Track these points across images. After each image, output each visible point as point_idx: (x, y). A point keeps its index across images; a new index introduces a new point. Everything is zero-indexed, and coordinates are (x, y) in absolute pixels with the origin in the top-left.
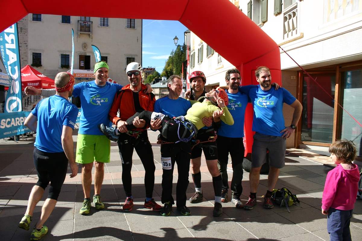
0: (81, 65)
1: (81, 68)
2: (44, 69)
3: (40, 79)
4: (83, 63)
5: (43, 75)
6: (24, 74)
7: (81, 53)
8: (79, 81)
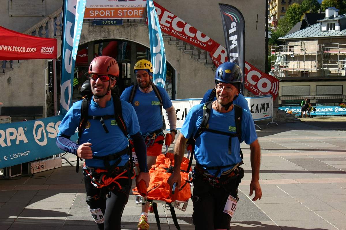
8: (98, 28)
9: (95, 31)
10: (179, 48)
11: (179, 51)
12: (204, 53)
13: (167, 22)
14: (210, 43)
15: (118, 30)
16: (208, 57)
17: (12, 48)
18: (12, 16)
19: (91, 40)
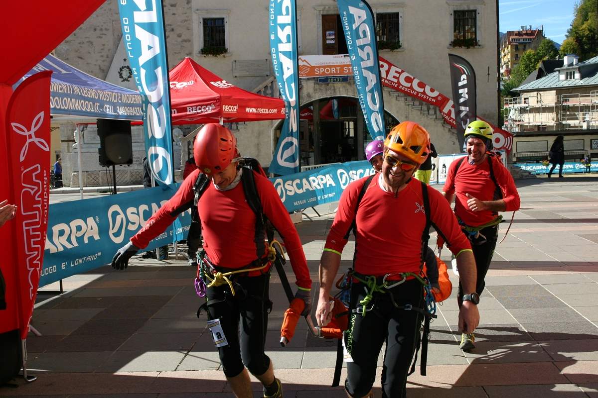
0: (328, 42)
1: (328, 50)
2: (234, 58)
3: (216, 95)
4: (334, 37)
5: (224, 82)
6: (179, 81)
7: (327, 7)
8: (323, 86)
9: (321, 89)
10: (407, 103)
11: (407, 107)
12: (433, 108)
13: (394, 77)
14: (440, 98)
15: (344, 87)
16: (438, 112)
17: (257, 110)
18: (236, 77)
19: (317, 98)
